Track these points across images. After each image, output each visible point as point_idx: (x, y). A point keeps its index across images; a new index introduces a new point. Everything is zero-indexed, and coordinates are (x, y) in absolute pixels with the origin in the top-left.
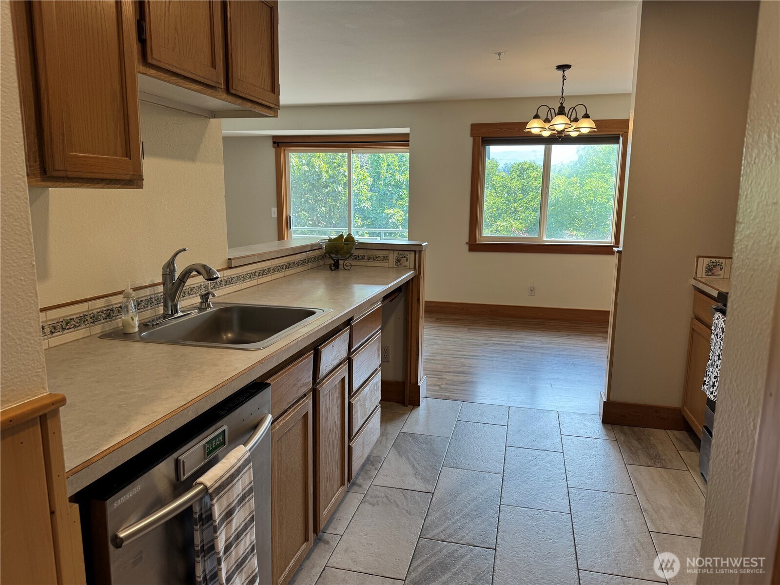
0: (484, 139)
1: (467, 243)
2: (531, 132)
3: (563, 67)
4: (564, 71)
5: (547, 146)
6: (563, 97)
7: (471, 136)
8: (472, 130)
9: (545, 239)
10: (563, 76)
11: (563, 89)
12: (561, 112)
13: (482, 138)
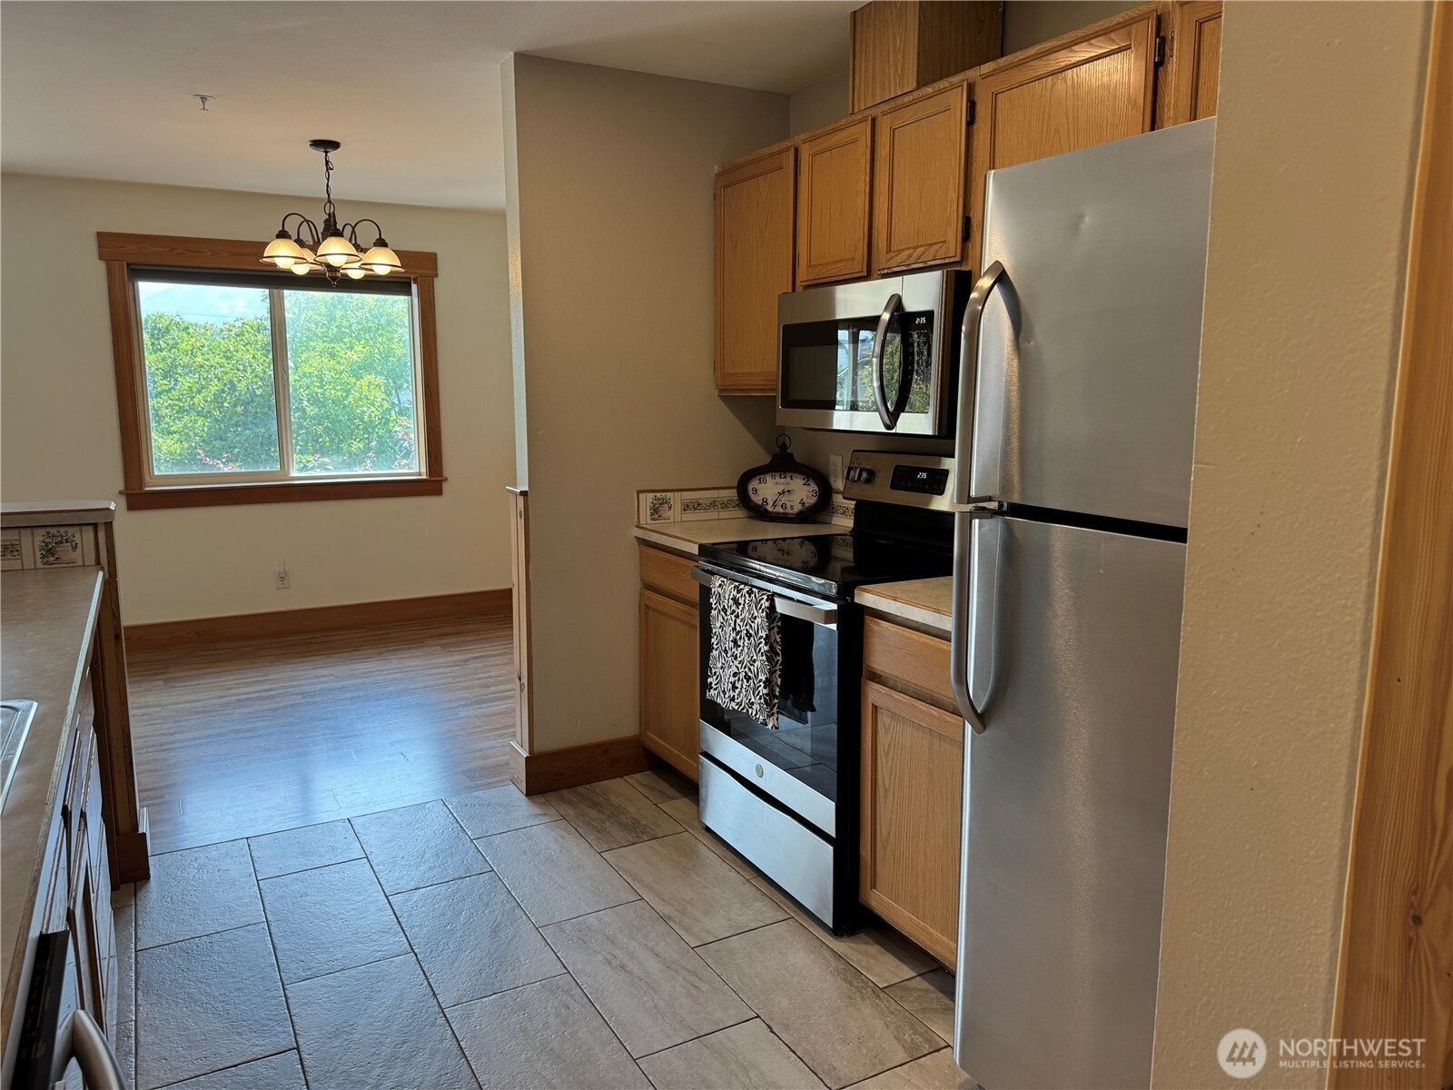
0: (132, 267)
1: (120, 493)
2: (275, 265)
3: (327, 145)
4: (326, 152)
5: (275, 291)
6: (330, 202)
7: (100, 259)
8: (100, 246)
9: (294, 474)
10: (327, 162)
11: (328, 186)
12: (332, 230)
13: (128, 265)
